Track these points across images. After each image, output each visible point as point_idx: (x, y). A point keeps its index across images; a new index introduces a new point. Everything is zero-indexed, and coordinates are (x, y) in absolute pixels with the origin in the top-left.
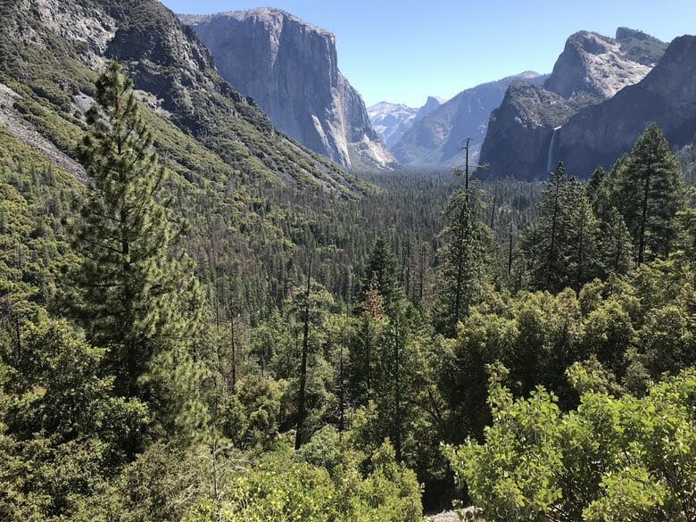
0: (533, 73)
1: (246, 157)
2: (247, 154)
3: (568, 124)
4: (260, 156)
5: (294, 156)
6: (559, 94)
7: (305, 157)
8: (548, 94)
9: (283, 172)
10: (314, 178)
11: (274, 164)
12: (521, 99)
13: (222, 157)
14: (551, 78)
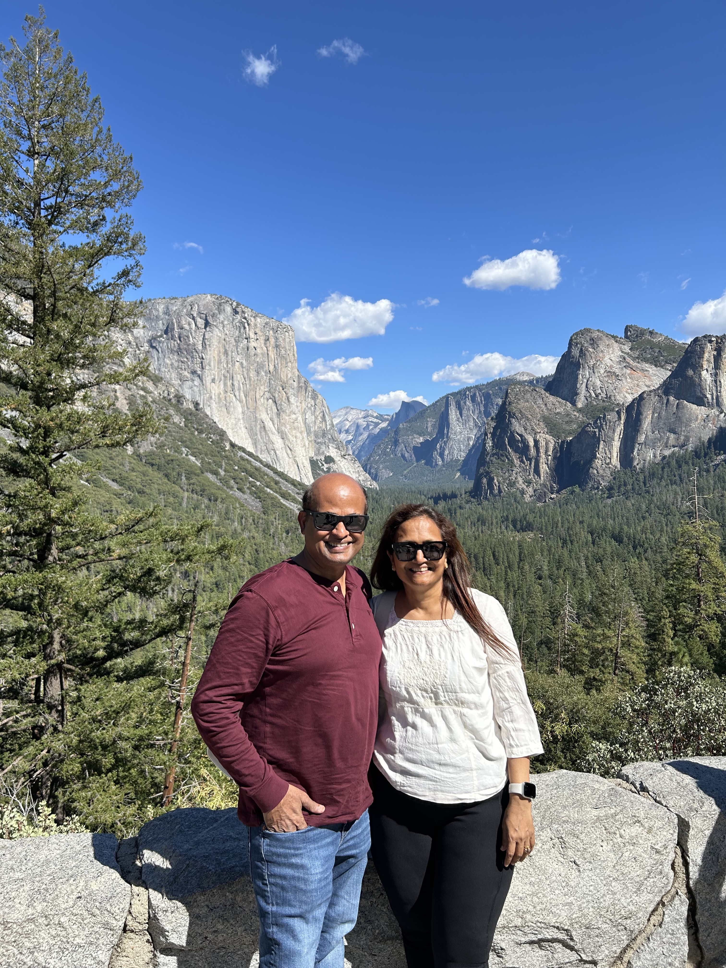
0: (528, 374)
1: (198, 476)
2: (199, 471)
3: (580, 434)
4: (216, 473)
5: (257, 473)
6: (567, 400)
7: (267, 475)
8: (552, 399)
9: (243, 492)
10: (282, 501)
11: (232, 482)
12: (522, 404)
13: (167, 476)
14: (554, 380)
